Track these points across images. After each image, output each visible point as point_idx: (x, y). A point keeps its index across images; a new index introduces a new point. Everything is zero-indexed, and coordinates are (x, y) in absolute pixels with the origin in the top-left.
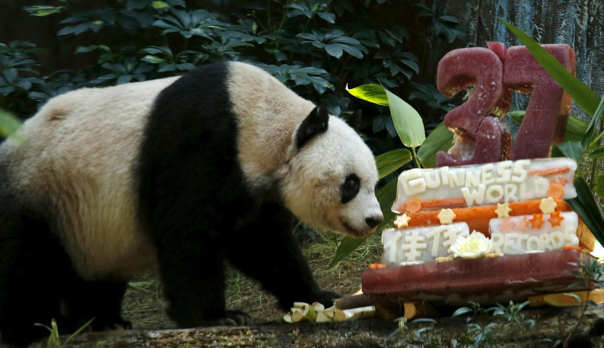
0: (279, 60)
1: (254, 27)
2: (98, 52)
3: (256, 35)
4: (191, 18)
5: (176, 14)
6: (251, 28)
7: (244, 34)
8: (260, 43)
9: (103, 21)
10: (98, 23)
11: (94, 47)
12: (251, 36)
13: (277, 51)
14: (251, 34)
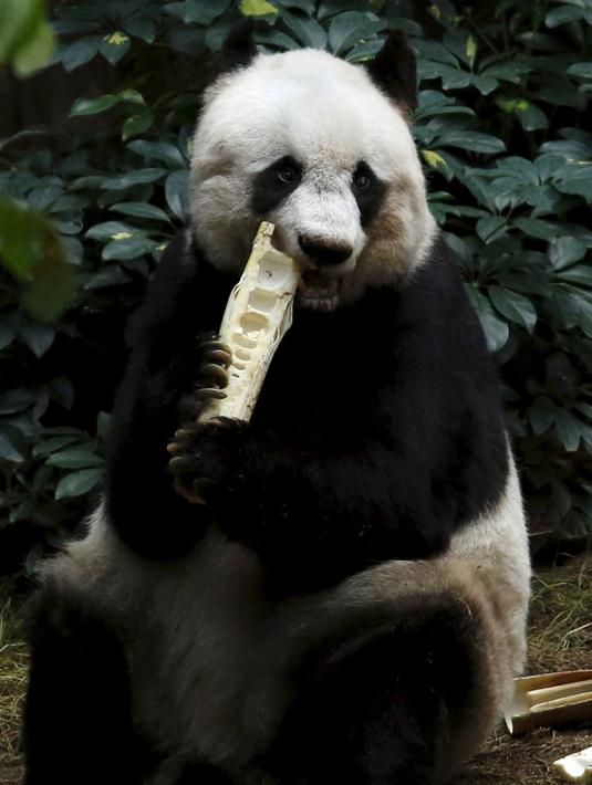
0: (529, 129)
1: (471, 50)
2: (121, 112)
3: (476, 71)
4: (328, 38)
5: (293, 28)
6: (465, 51)
7: (449, 70)
8: (485, 93)
9: (127, 35)
10: (117, 39)
11: (110, 100)
12: (464, 74)
13: (523, 106)
14: (465, 67)
